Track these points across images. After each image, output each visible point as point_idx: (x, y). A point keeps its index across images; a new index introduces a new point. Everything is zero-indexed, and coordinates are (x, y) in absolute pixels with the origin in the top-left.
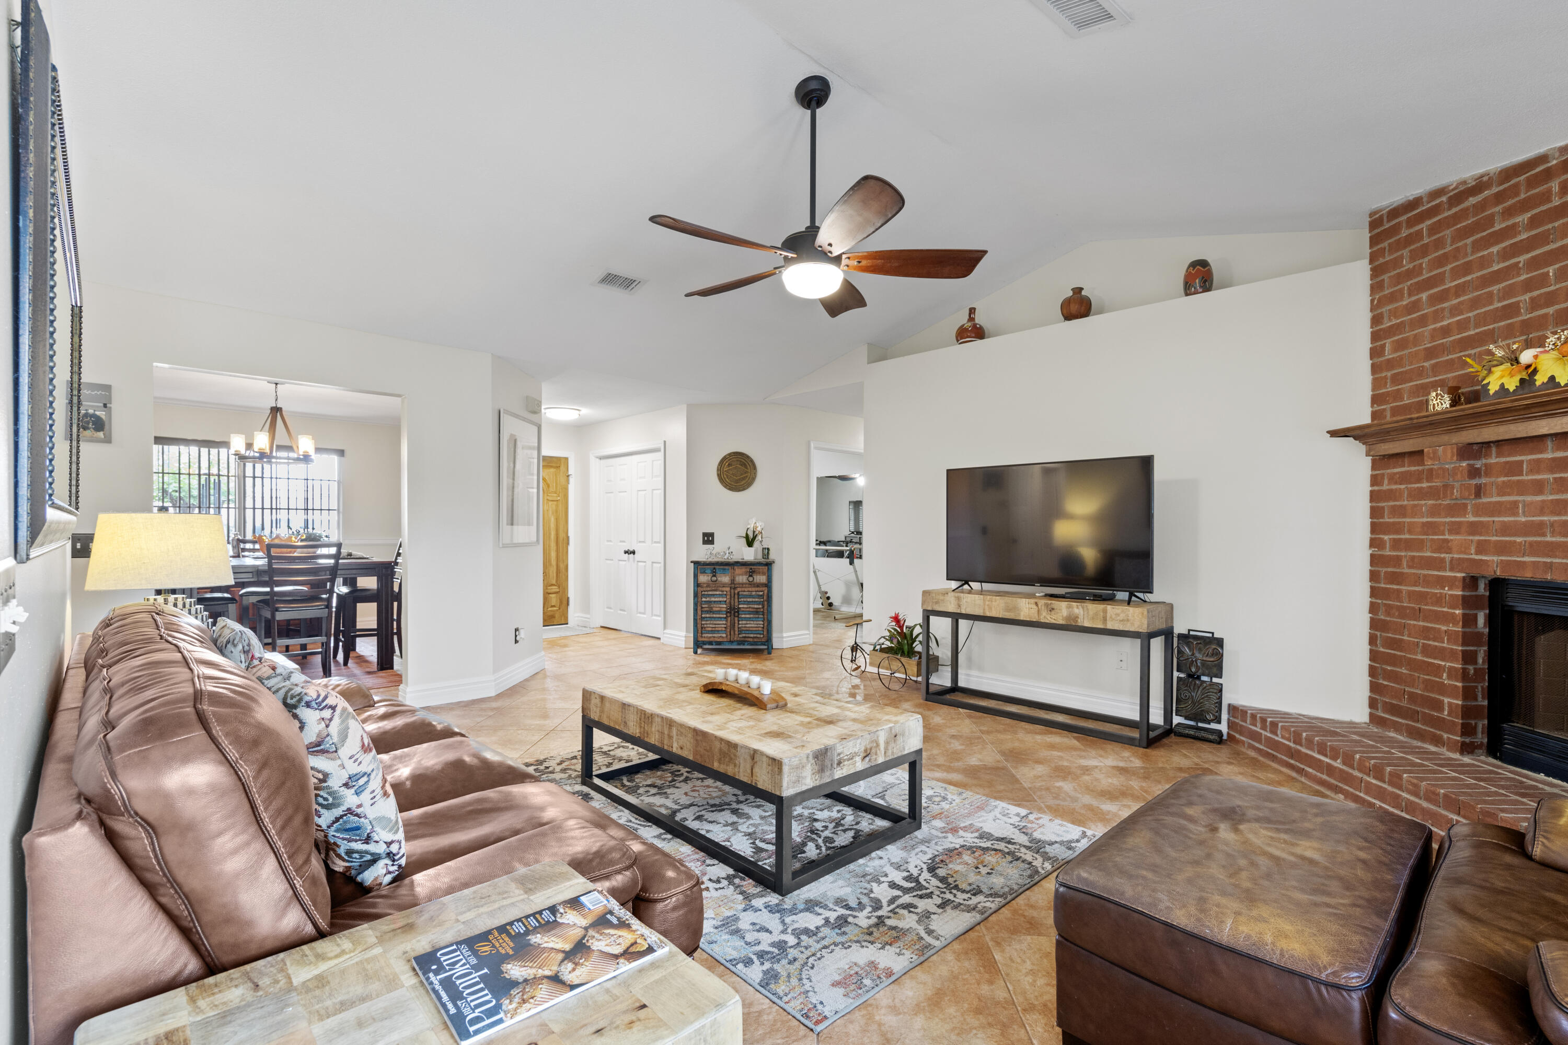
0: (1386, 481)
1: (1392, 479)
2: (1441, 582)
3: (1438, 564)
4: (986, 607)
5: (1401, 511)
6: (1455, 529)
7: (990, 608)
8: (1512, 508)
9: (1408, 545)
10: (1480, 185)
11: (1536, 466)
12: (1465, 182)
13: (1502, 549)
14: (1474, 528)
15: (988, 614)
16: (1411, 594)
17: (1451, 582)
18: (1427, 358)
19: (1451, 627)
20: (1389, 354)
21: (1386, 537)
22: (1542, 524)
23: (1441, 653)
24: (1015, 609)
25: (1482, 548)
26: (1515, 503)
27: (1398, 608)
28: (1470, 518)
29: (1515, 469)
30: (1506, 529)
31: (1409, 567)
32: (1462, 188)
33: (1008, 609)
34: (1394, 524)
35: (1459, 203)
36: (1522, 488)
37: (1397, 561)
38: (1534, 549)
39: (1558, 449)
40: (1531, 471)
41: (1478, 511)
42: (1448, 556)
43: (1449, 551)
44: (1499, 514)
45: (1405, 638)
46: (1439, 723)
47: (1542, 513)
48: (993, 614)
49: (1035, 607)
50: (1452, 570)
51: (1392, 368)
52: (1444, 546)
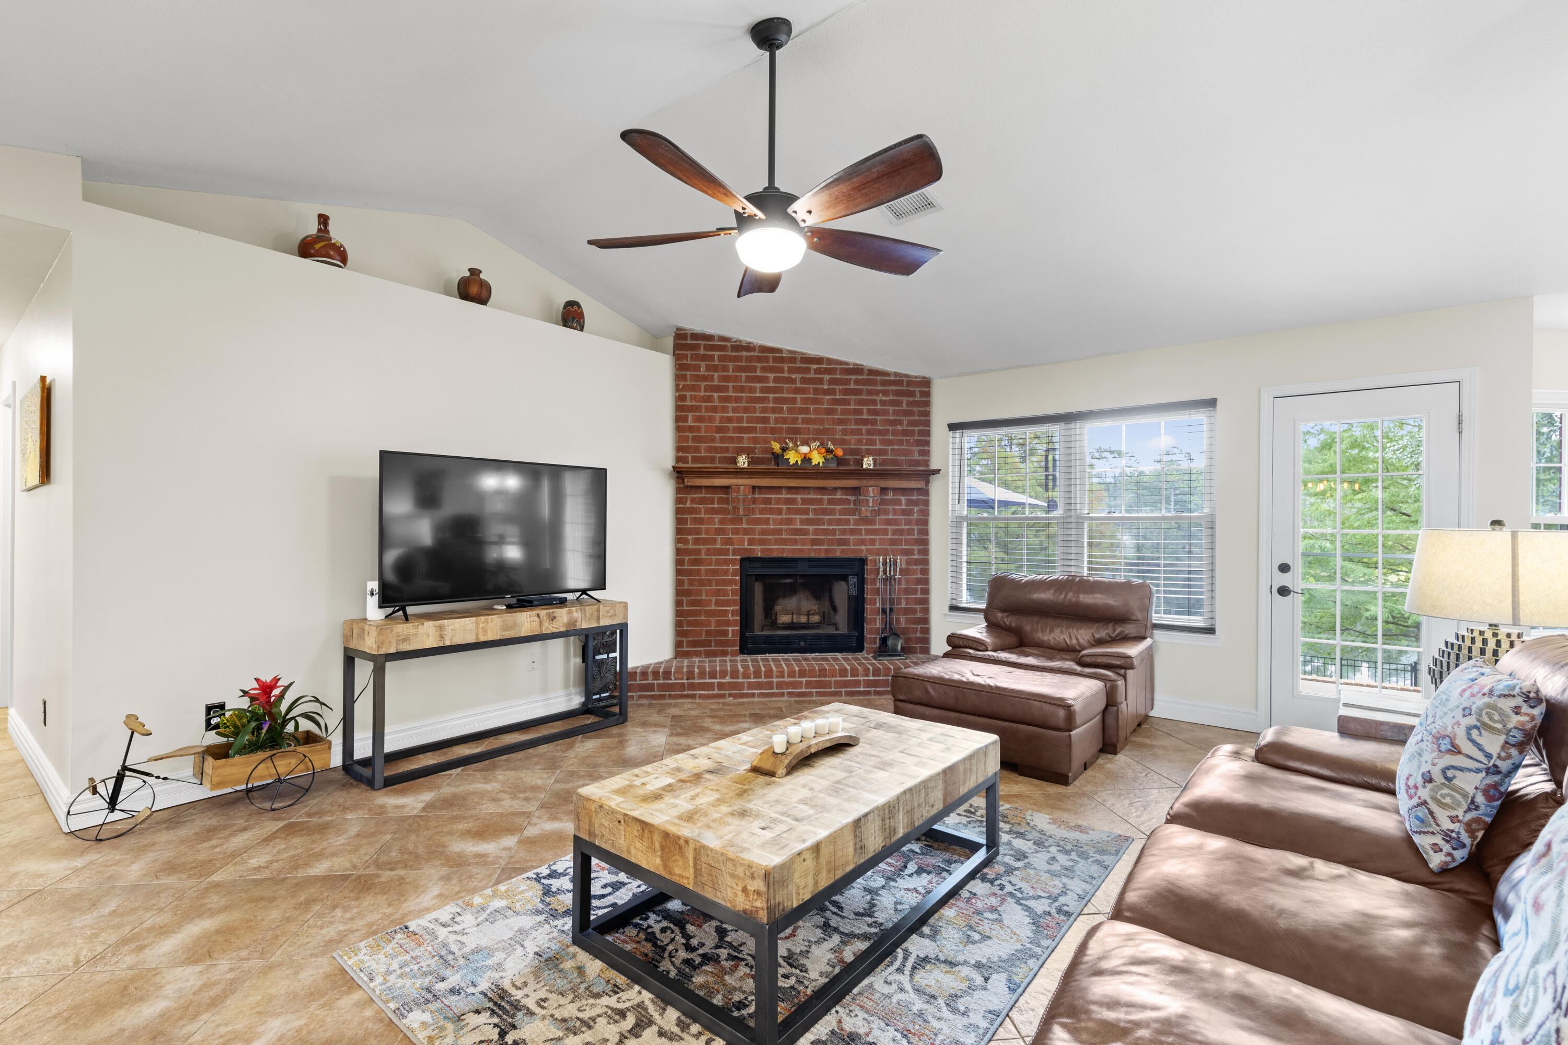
0: (689, 502)
1: (693, 501)
2: (727, 562)
3: (726, 552)
4: (480, 631)
5: (701, 521)
6: (736, 531)
7: (485, 631)
8: (767, 521)
9: (705, 541)
10: (749, 347)
11: (778, 501)
12: (740, 341)
13: (762, 542)
14: (746, 532)
15: (483, 639)
16: (707, 571)
17: (733, 562)
18: (717, 432)
19: (734, 587)
20: (690, 422)
21: (689, 537)
22: (781, 529)
23: (728, 603)
24: (515, 625)
25: (751, 542)
26: (769, 519)
27: (699, 580)
28: (744, 526)
29: (768, 501)
30: (763, 532)
31: (706, 555)
32: (738, 343)
33: (505, 628)
34: (695, 529)
35: (737, 351)
36: (772, 511)
37: (698, 552)
38: (778, 542)
39: (787, 493)
40: (776, 504)
41: (750, 522)
42: (731, 548)
43: (732, 544)
44: (760, 524)
45: (704, 598)
46: (727, 643)
47: (781, 524)
48: (491, 637)
49: (536, 619)
50: (734, 555)
51: (693, 432)
52: (729, 542)
